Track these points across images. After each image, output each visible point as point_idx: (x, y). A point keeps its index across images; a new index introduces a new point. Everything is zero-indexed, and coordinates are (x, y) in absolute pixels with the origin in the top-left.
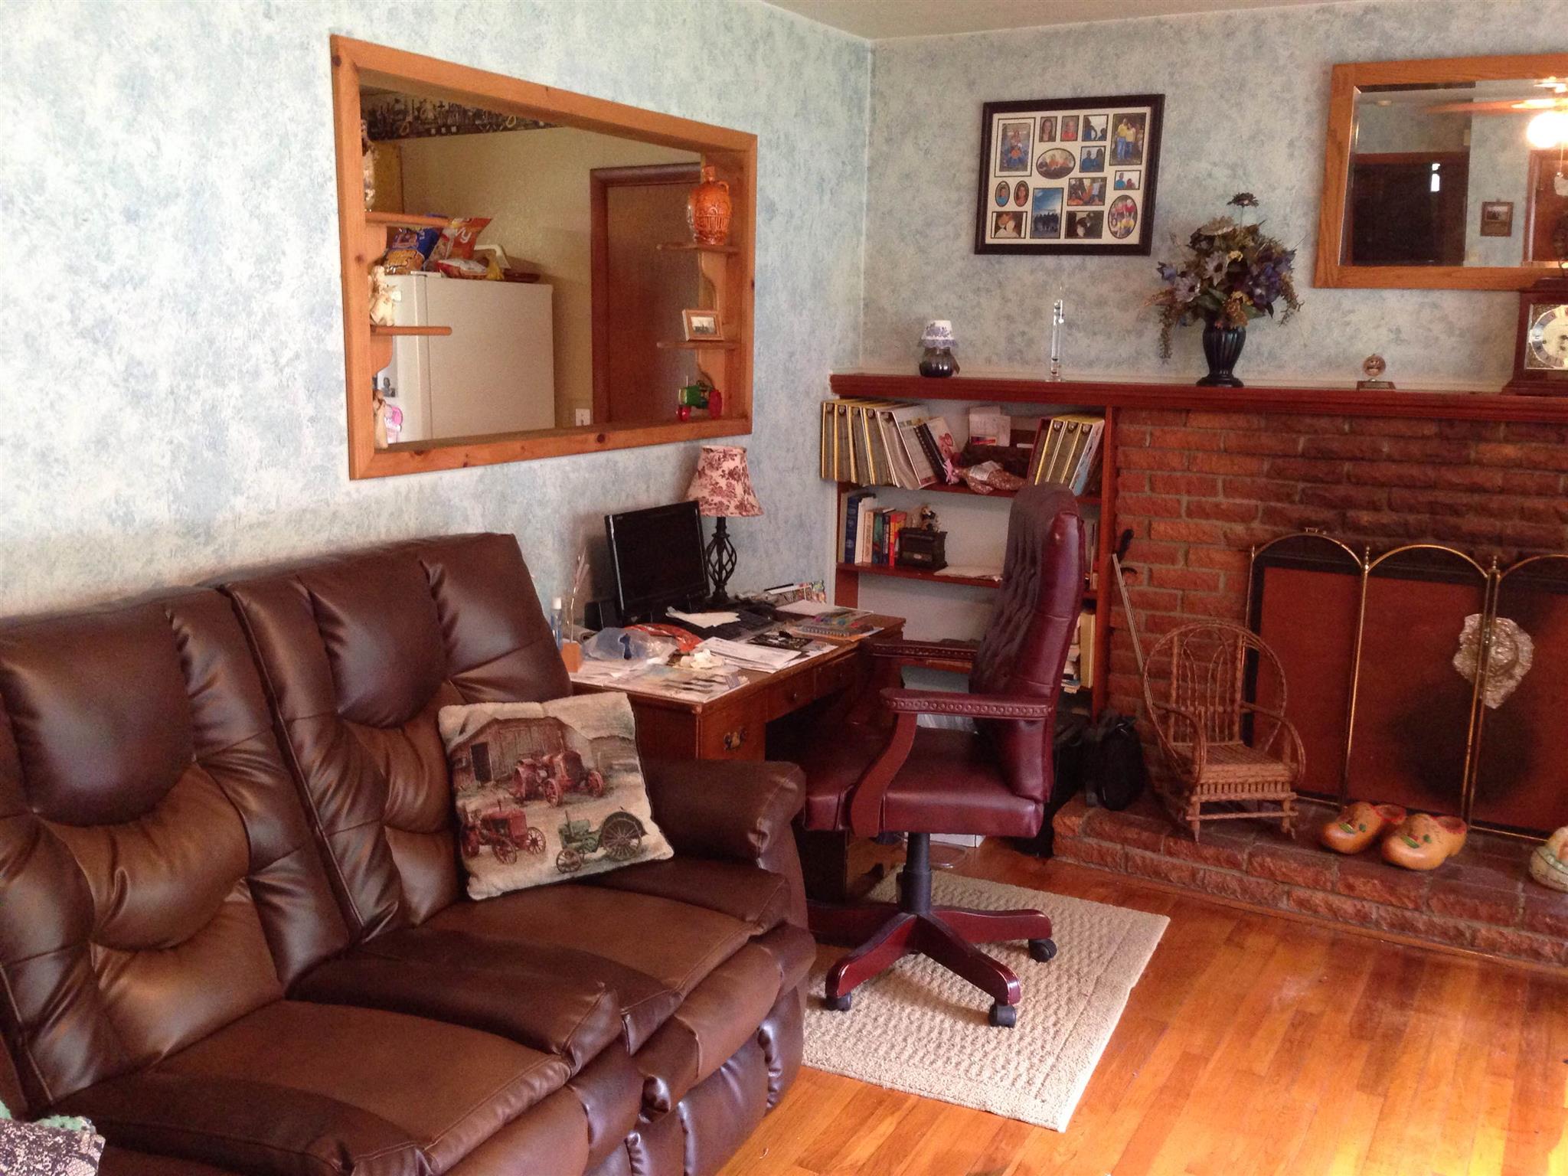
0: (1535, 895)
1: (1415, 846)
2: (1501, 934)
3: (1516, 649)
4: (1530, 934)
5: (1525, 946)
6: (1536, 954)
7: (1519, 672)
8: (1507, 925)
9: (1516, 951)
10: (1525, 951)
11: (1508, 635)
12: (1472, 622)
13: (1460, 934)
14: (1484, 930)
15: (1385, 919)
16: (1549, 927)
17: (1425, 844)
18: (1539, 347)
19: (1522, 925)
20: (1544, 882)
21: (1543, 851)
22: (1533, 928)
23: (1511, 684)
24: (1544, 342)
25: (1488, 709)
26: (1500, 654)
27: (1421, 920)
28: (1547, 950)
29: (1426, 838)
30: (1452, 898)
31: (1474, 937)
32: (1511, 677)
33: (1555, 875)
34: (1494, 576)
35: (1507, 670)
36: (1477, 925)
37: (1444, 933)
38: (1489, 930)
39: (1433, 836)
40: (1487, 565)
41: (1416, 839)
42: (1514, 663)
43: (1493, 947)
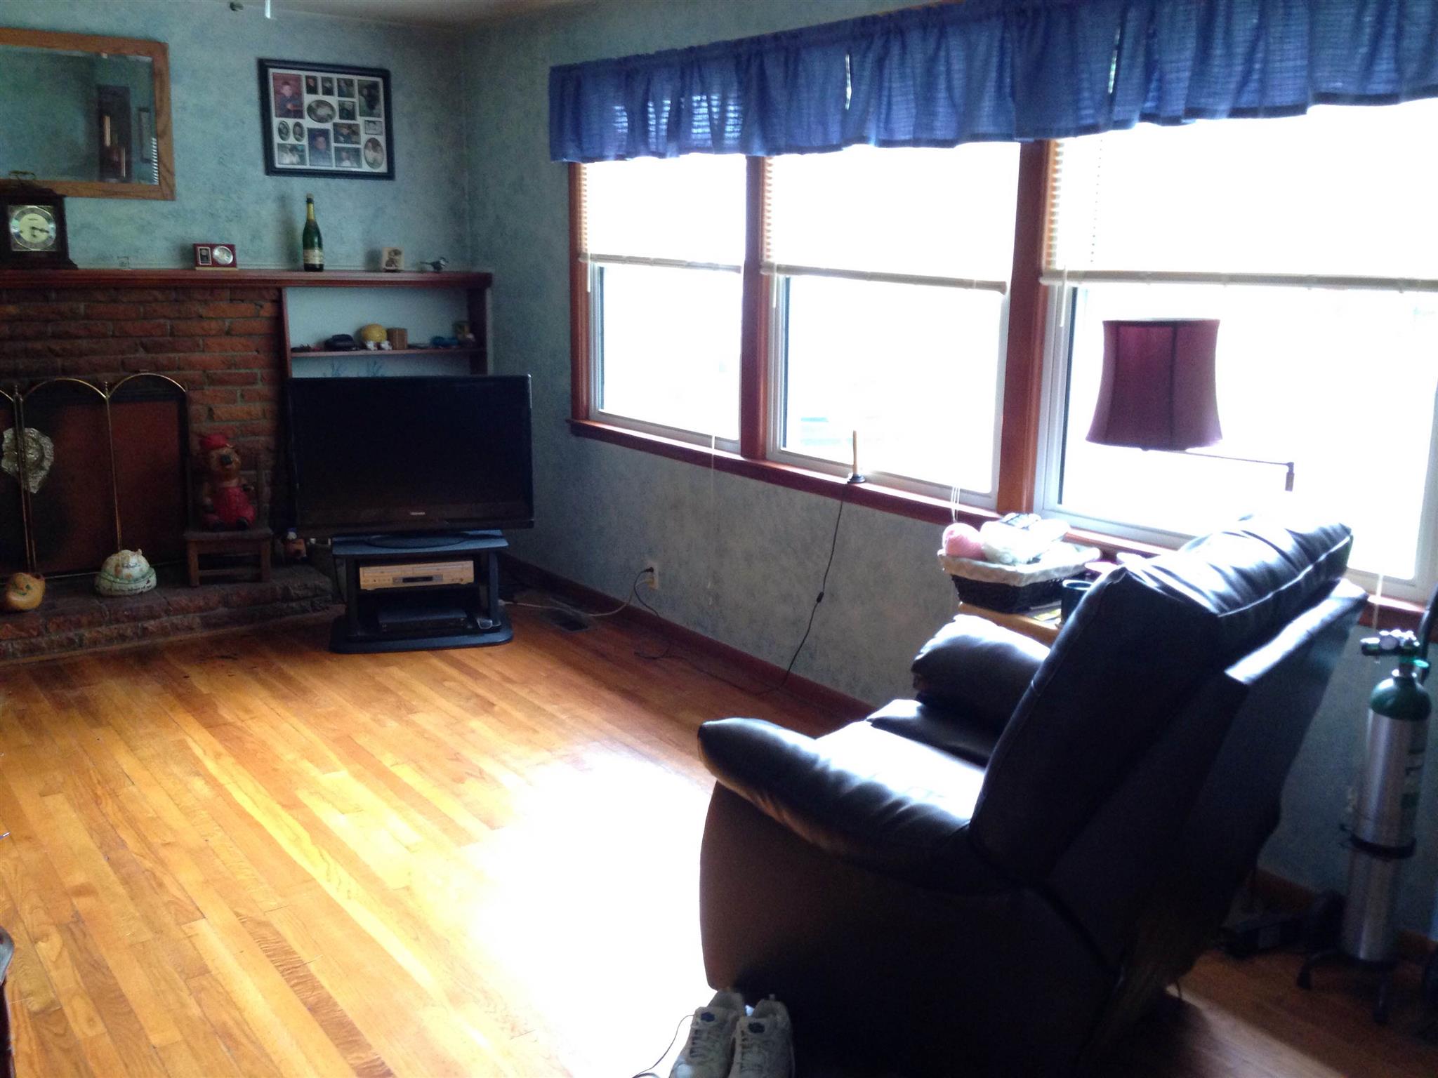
0: (109, 602)
1: (24, 594)
2: (98, 632)
3: (41, 450)
4: (116, 626)
5: (115, 635)
6: (123, 638)
7: (47, 464)
8: (100, 625)
9: (110, 640)
10: (116, 638)
11: (33, 439)
12: (8, 434)
13: (71, 641)
14: (87, 634)
15: (18, 649)
16: (127, 617)
17: (30, 592)
18: (18, 236)
19: (110, 622)
20: (110, 593)
21: (104, 575)
22: (118, 621)
23: (43, 473)
24: (21, 232)
25: (31, 493)
26: (32, 455)
27: (43, 642)
28: (129, 632)
29: (28, 587)
30: (62, 619)
31: (81, 640)
32: (42, 468)
33: (117, 586)
34: (17, 399)
35: (38, 465)
36: (82, 631)
37: (61, 645)
38: (90, 632)
39: (31, 585)
40: (11, 393)
41: (22, 589)
42: (42, 457)
43: (95, 642)
